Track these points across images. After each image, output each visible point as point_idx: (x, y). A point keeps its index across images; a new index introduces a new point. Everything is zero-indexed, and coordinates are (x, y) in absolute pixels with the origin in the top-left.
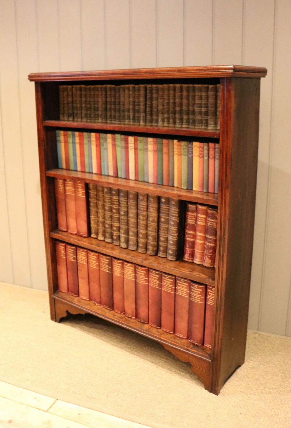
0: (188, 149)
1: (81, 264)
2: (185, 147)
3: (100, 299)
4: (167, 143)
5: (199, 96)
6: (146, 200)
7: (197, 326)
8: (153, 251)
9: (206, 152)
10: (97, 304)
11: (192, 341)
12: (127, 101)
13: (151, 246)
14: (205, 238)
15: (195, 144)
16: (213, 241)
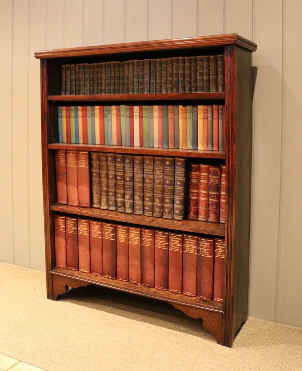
0: (193, 113)
1: (82, 235)
2: (190, 111)
3: (102, 270)
4: (173, 109)
5: (201, 66)
6: (152, 163)
7: (206, 280)
8: (159, 213)
9: (210, 113)
10: (99, 275)
11: (201, 297)
12: (131, 75)
13: (158, 208)
14: (208, 196)
15: (200, 107)
16: (219, 197)
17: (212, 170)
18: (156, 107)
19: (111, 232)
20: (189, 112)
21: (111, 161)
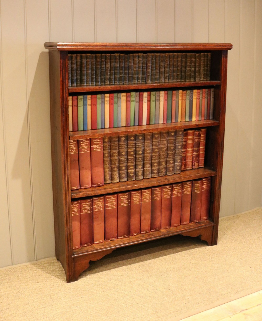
0: (190, 95)
1: (97, 211)
3: (117, 234)
9: (201, 95)
10: (115, 239)
14: (193, 151)
15: (195, 91)
16: (198, 151)
17: (197, 133)
18: (162, 93)
19: (127, 199)
20: (188, 95)
21: (124, 141)
